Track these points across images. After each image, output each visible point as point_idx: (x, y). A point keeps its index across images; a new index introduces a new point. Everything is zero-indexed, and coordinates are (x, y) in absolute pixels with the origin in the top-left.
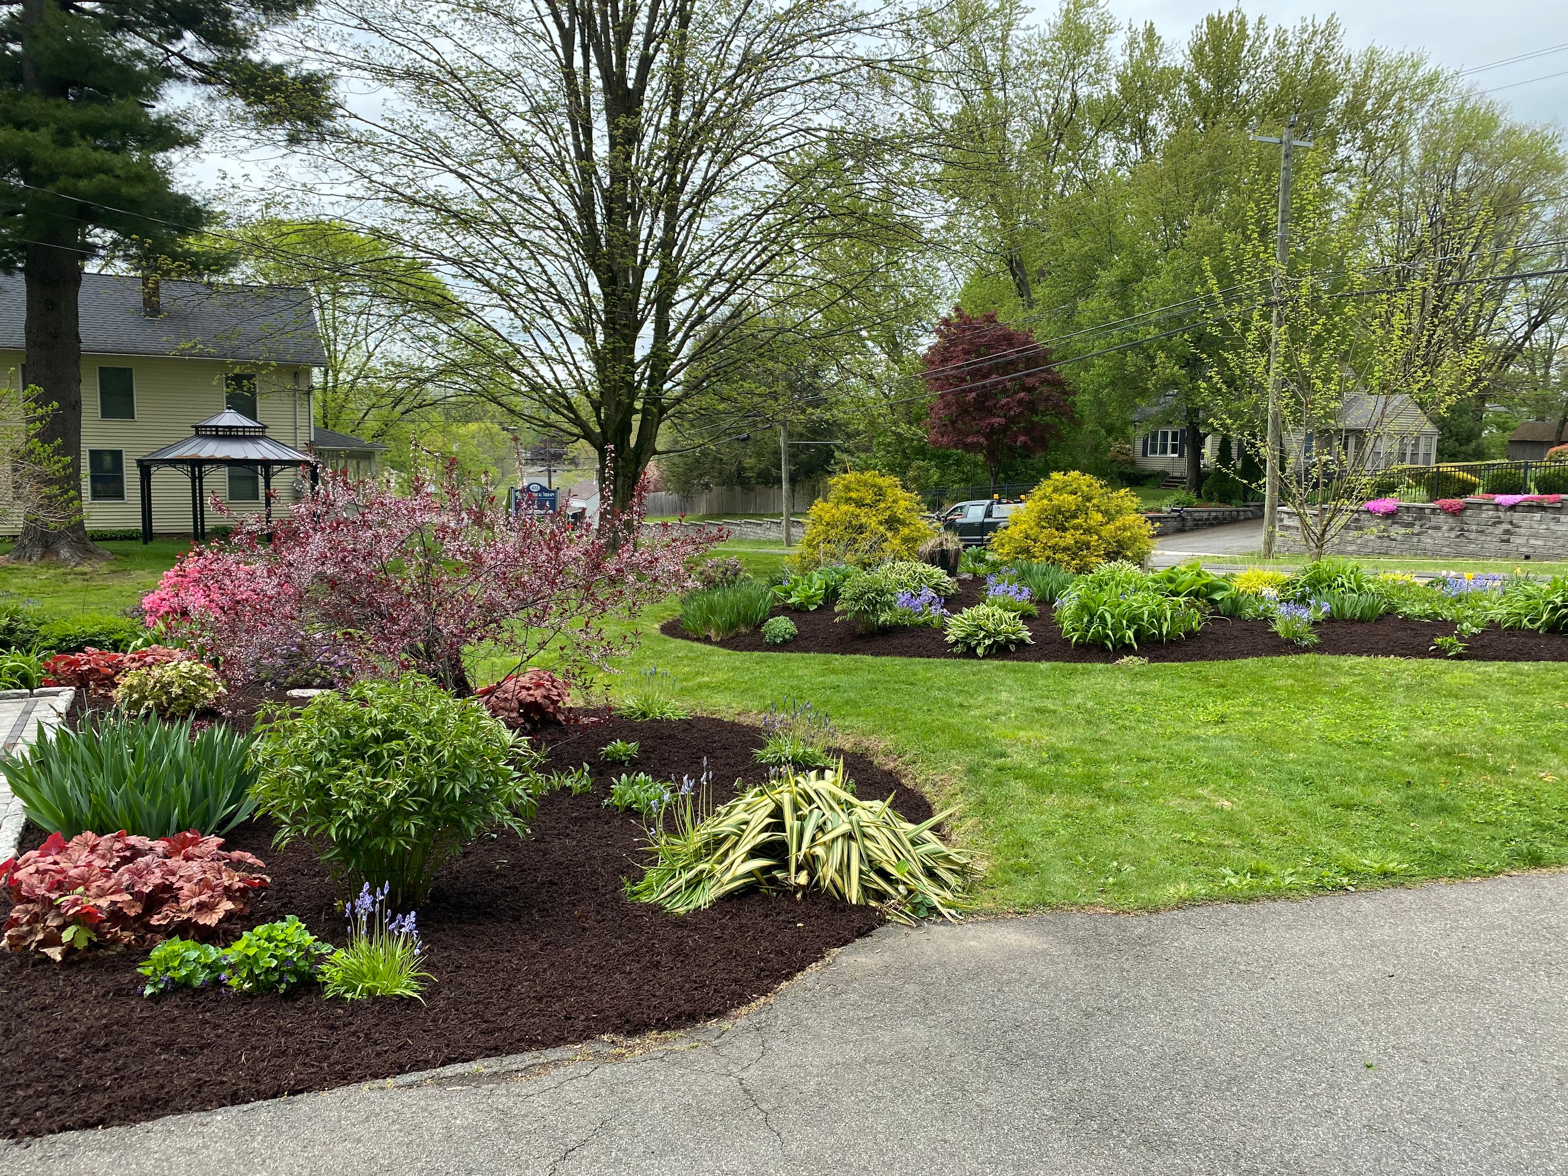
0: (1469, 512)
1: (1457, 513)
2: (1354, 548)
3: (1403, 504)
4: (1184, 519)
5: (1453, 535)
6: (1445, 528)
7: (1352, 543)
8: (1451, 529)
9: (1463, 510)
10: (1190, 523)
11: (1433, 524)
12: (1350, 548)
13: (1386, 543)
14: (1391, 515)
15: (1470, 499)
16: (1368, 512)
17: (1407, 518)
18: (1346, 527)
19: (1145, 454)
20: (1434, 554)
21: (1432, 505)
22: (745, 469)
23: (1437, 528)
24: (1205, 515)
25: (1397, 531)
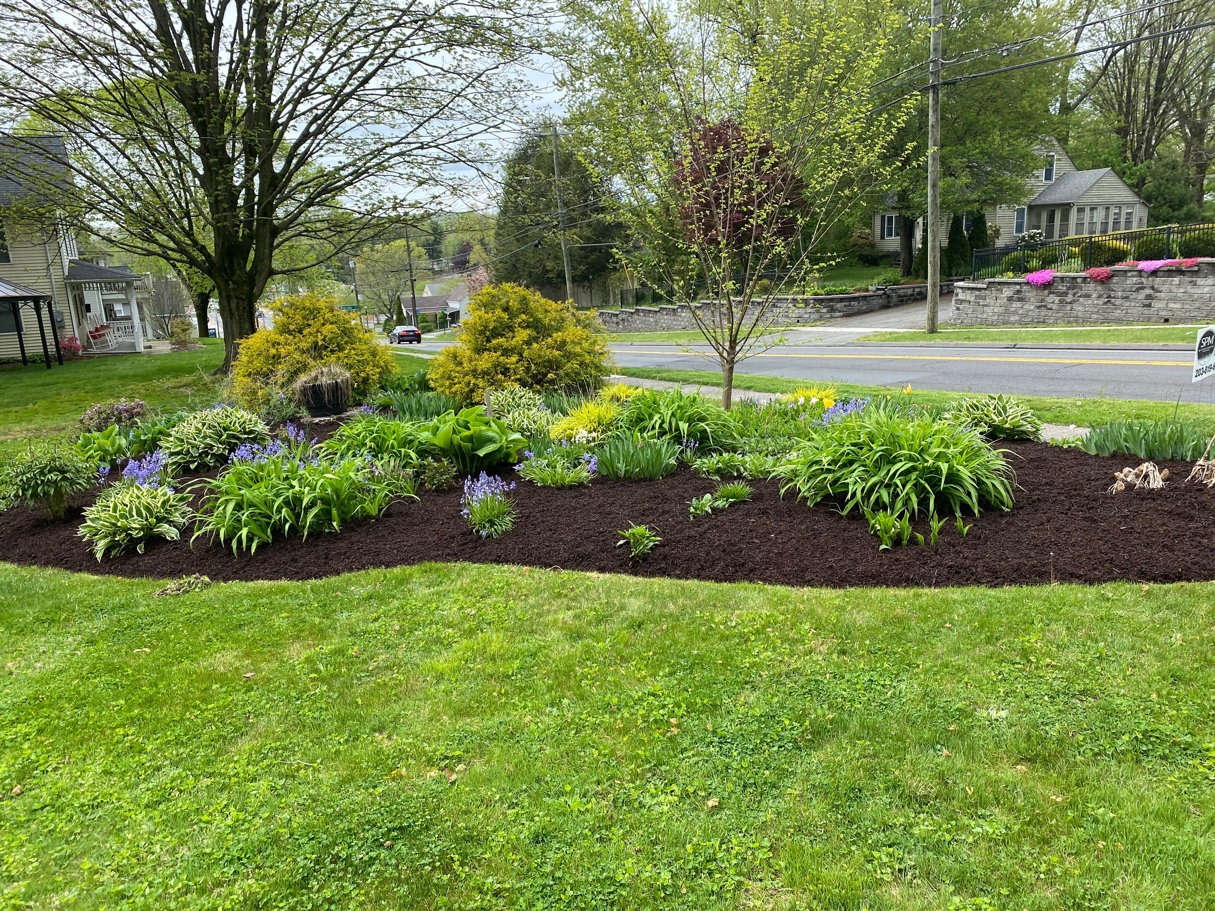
0: (1115, 280)
1: (1105, 280)
2: (1017, 318)
3: (1059, 274)
4: (889, 297)
5: (1101, 302)
6: (1095, 295)
7: (1015, 313)
8: (1100, 297)
9: (1110, 277)
10: (895, 300)
11: (1084, 292)
12: (1012, 319)
13: (1044, 312)
14: (1048, 286)
15: (1117, 267)
16: (1028, 283)
17: (1062, 288)
18: (1010, 299)
19: (882, 237)
20: (1085, 321)
21: (1083, 274)
22: (548, 271)
23: (1088, 296)
24: (910, 292)
25: (1053, 299)
